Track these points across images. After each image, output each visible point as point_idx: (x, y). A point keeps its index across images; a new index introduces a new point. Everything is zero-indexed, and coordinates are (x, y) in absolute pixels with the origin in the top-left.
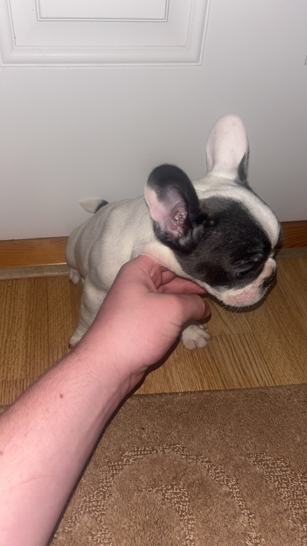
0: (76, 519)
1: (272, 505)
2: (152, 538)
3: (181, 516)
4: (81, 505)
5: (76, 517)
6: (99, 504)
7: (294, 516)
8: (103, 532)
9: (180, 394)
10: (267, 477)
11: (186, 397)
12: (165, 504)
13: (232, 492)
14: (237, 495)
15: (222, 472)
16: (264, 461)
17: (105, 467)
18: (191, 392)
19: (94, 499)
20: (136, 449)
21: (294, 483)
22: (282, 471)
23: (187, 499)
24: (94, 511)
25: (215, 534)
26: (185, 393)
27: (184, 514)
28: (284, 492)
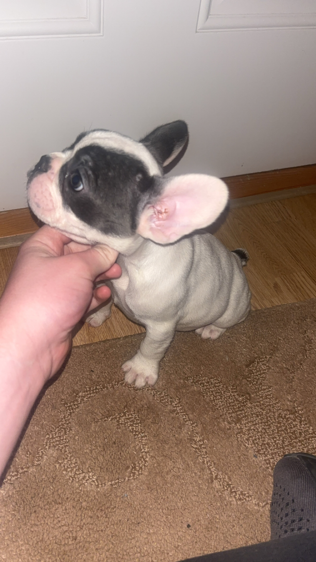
0: (43, 454)
1: (210, 413)
2: (112, 455)
3: (135, 435)
4: (45, 441)
5: (42, 452)
6: (62, 438)
7: (229, 419)
8: (69, 459)
9: (121, 339)
10: (204, 393)
11: (127, 339)
12: (120, 428)
13: (176, 410)
14: (180, 411)
15: (166, 396)
16: (200, 381)
17: (62, 408)
18: (131, 336)
19: (57, 436)
20: (88, 389)
21: (226, 394)
22: (216, 387)
23: (139, 422)
24: (57, 445)
25: (166, 443)
26: (126, 337)
27: (137, 433)
28: (218, 402)
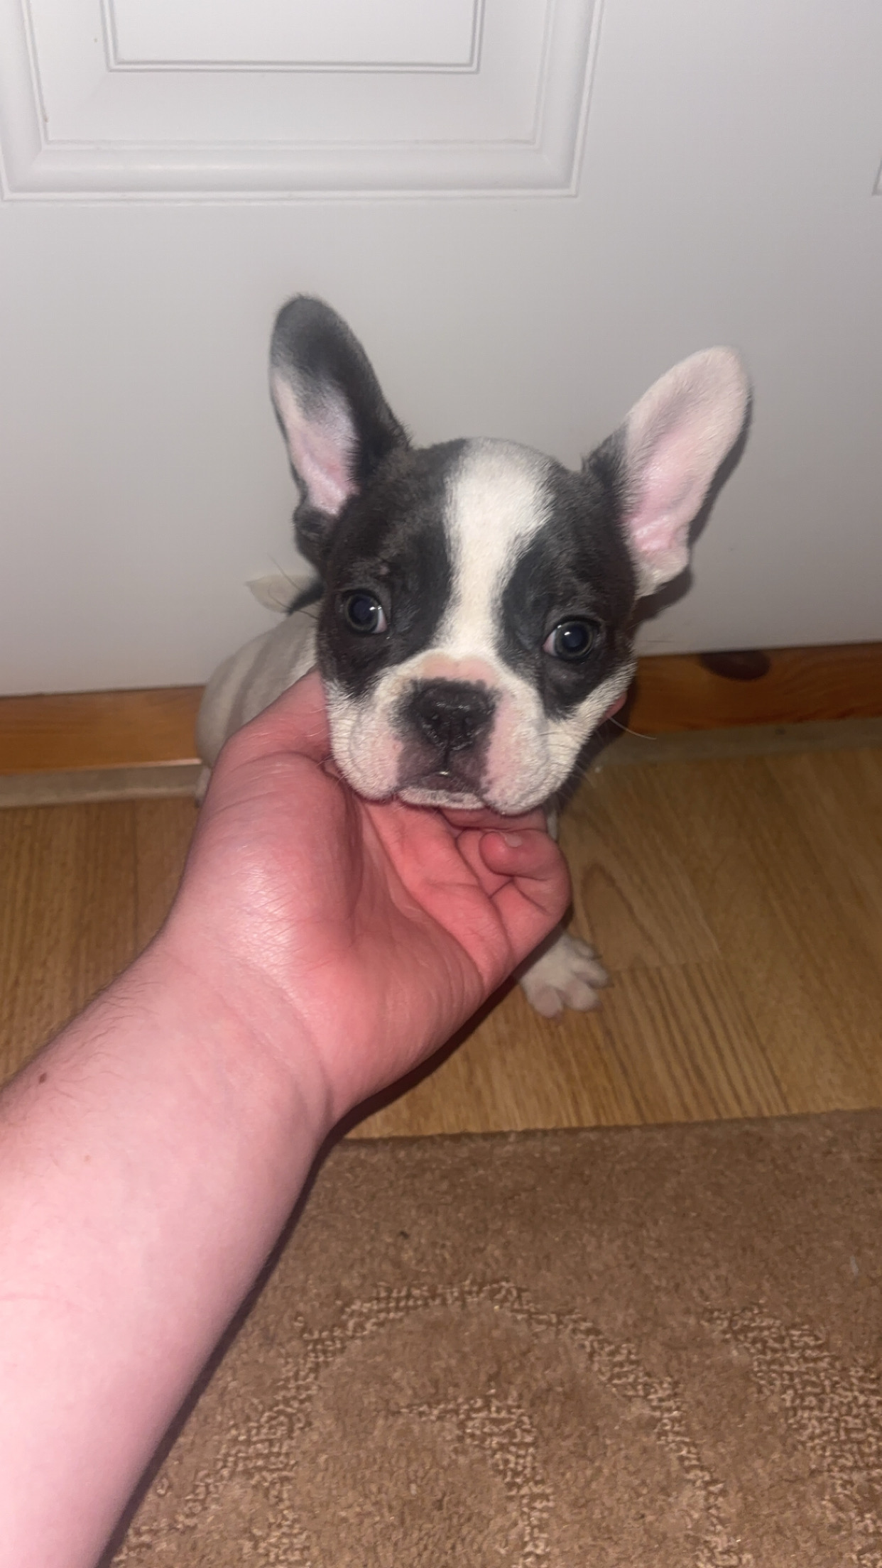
0: (208, 1493)
1: (776, 1456)
2: (426, 1548)
3: (511, 1486)
4: (223, 1451)
5: (207, 1486)
6: (275, 1450)
7: (839, 1490)
8: (285, 1529)
9: (512, 1138)
10: (761, 1378)
11: (530, 1144)
12: (465, 1452)
13: (660, 1420)
14: (673, 1427)
15: (632, 1362)
16: (753, 1329)
17: (294, 1343)
18: (545, 1132)
19: (263, 1437)
20: (383, 1294)
21: (840, 1395)
22: (806, 1360)
23: (529, 1439)
24: (260, 1469)
25: (610, 1538)
26: (528, 1134)
27: (519, 1480)
28: (810, 1419)
